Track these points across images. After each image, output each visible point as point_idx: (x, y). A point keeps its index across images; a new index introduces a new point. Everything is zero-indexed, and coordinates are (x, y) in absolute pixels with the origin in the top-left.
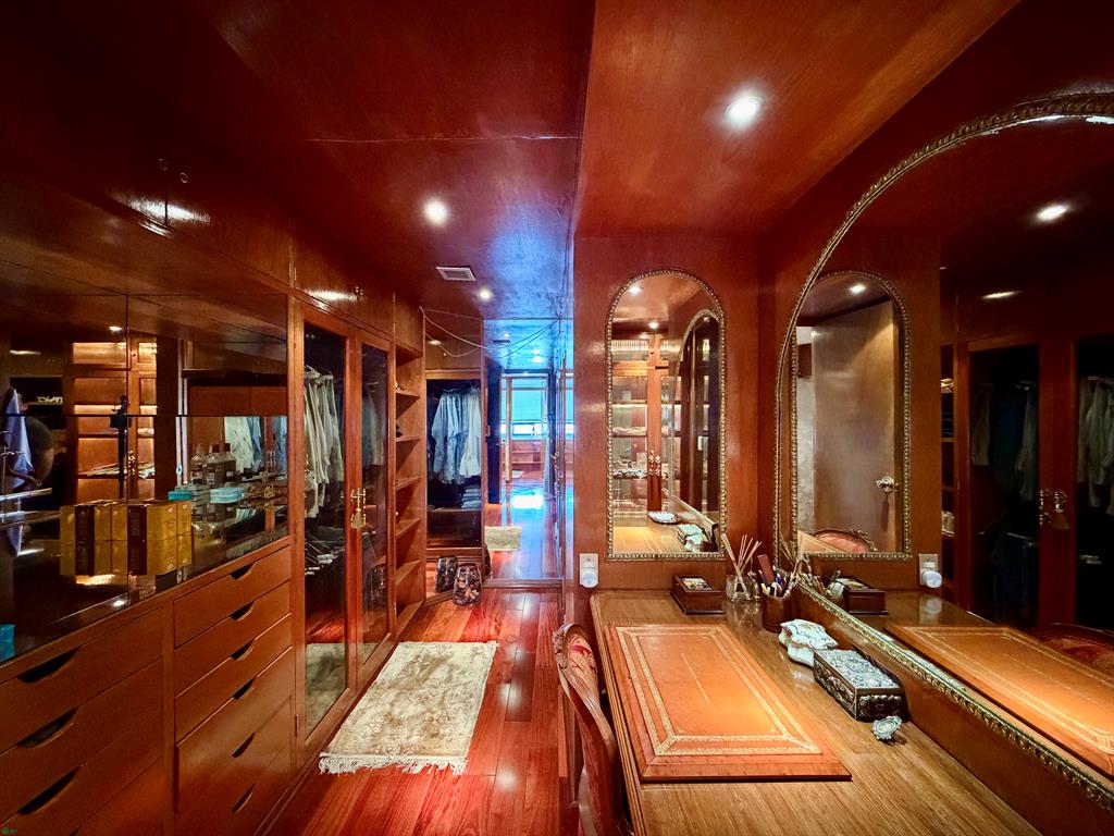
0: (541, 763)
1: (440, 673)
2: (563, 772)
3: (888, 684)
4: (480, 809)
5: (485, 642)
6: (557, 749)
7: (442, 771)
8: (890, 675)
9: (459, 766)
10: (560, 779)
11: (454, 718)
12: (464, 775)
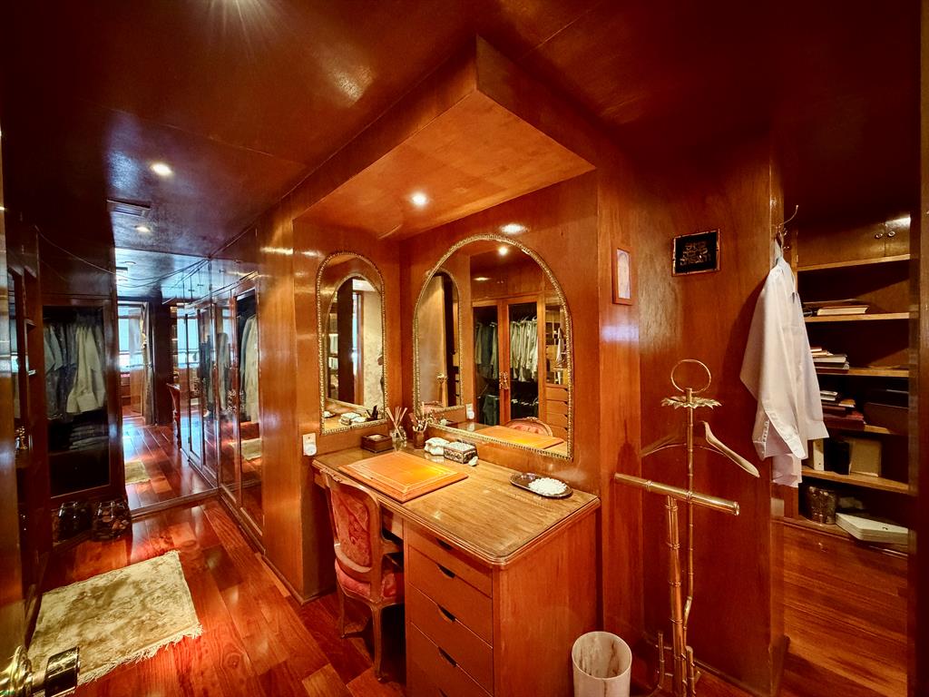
0: (267, 598)
1: (123, 593)
2: (286, 593)
3: (472, 447)
4: (231, 641)
5: (162, 555)
6: (275, 586)
7: (179, 643)
8: (471, 444)
9: (195, 631)
10: (286, 598)
11: (166, 611)
12: (203, 634)
